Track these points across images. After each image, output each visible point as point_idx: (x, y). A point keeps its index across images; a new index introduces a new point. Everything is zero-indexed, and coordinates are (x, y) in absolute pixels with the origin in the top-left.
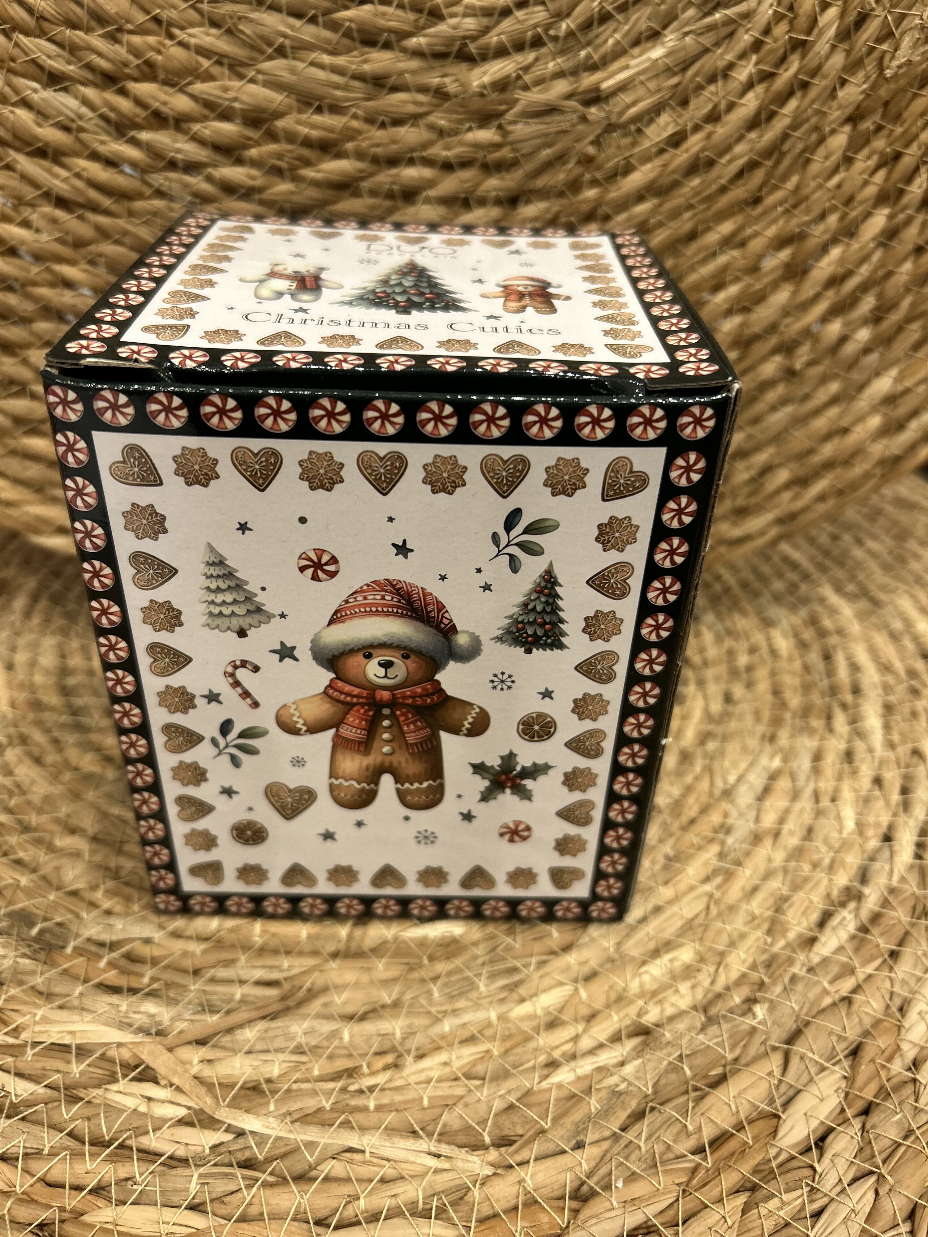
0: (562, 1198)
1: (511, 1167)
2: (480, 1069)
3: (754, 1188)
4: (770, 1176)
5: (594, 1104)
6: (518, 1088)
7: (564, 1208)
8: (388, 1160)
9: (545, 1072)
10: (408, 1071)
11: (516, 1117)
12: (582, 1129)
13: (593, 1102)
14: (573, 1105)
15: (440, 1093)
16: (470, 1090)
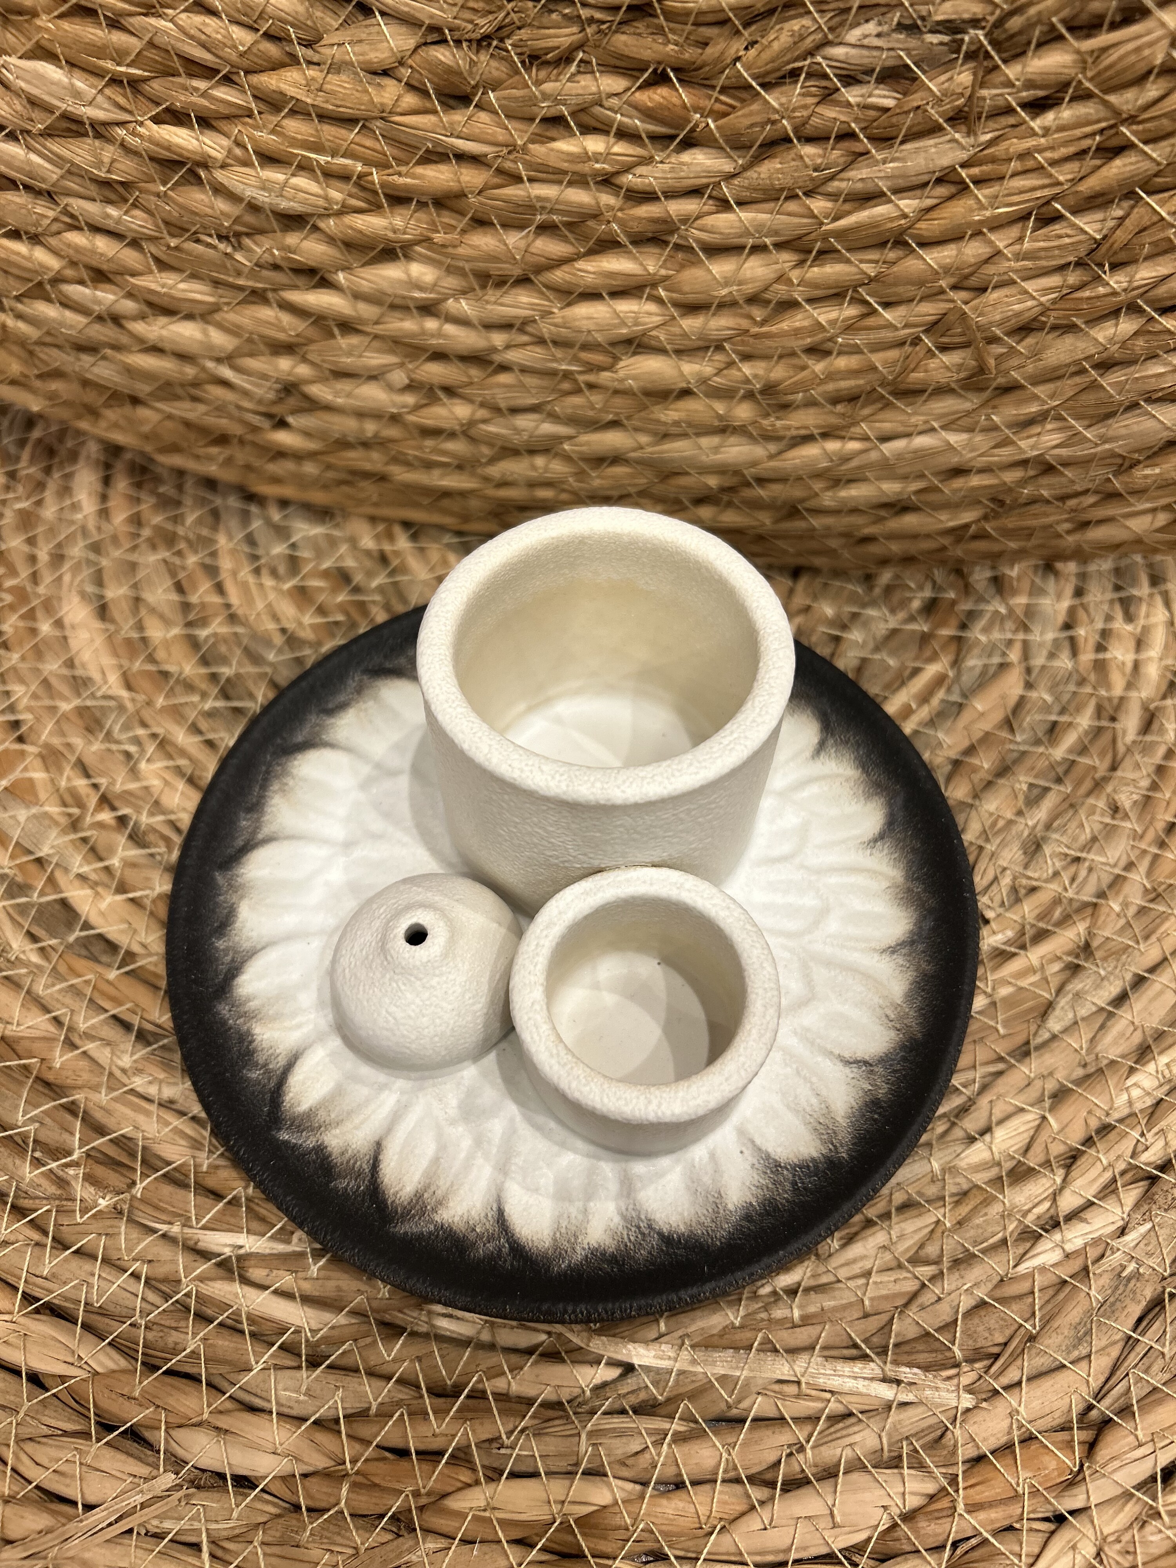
0: (1067, 1428)
1: (996, 1393)
2: (932, 1250)
5: (1095, 1293)
6: (987, 1278)
7: (1072, 1443)
8: (832, 1393)
9: (1021, 1249)
10: (834, 1262)
11: (991, 1320)
12: (1083, 1334)
13: (1093, 1293)
14: (1066, 1299)
15: (884, 1292)
16: (923, 1285)
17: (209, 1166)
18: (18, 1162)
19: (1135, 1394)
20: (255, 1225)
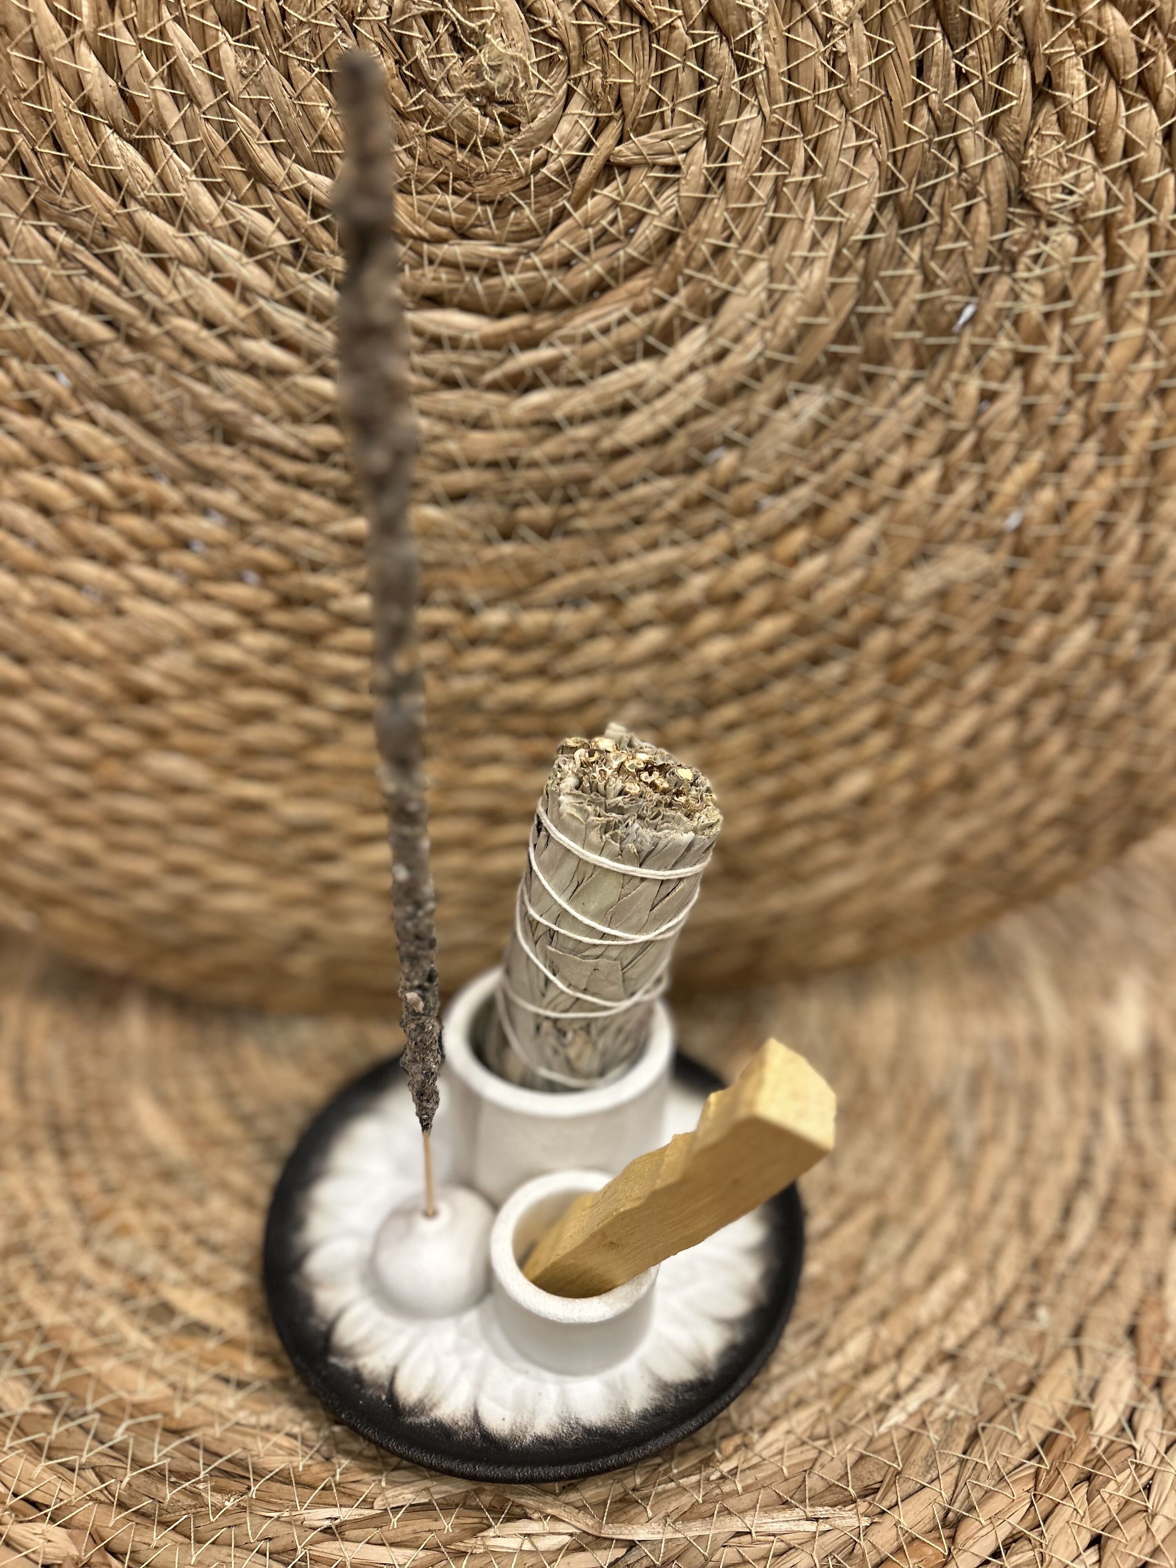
0: (935, 1528)
1: (883, 1512)
2: (820, 1429)
3: (1089, 1478)
4: (1099, 1463)
5: (933, 1435)
6: (862, 1439)
7: (940, 1538)
8: (774, 1535)
9: (879, 1417)
10: (758, 1448)
11: (869, 1466)
12: (930, 1465)
13: (932, 1435)
14: (917, 1442)
15: (795, 1461)
16: (820, 1452)
17: (304, 1466)
18: (160, 1486)
19: (975, 1496)
20: (345, 1501)
